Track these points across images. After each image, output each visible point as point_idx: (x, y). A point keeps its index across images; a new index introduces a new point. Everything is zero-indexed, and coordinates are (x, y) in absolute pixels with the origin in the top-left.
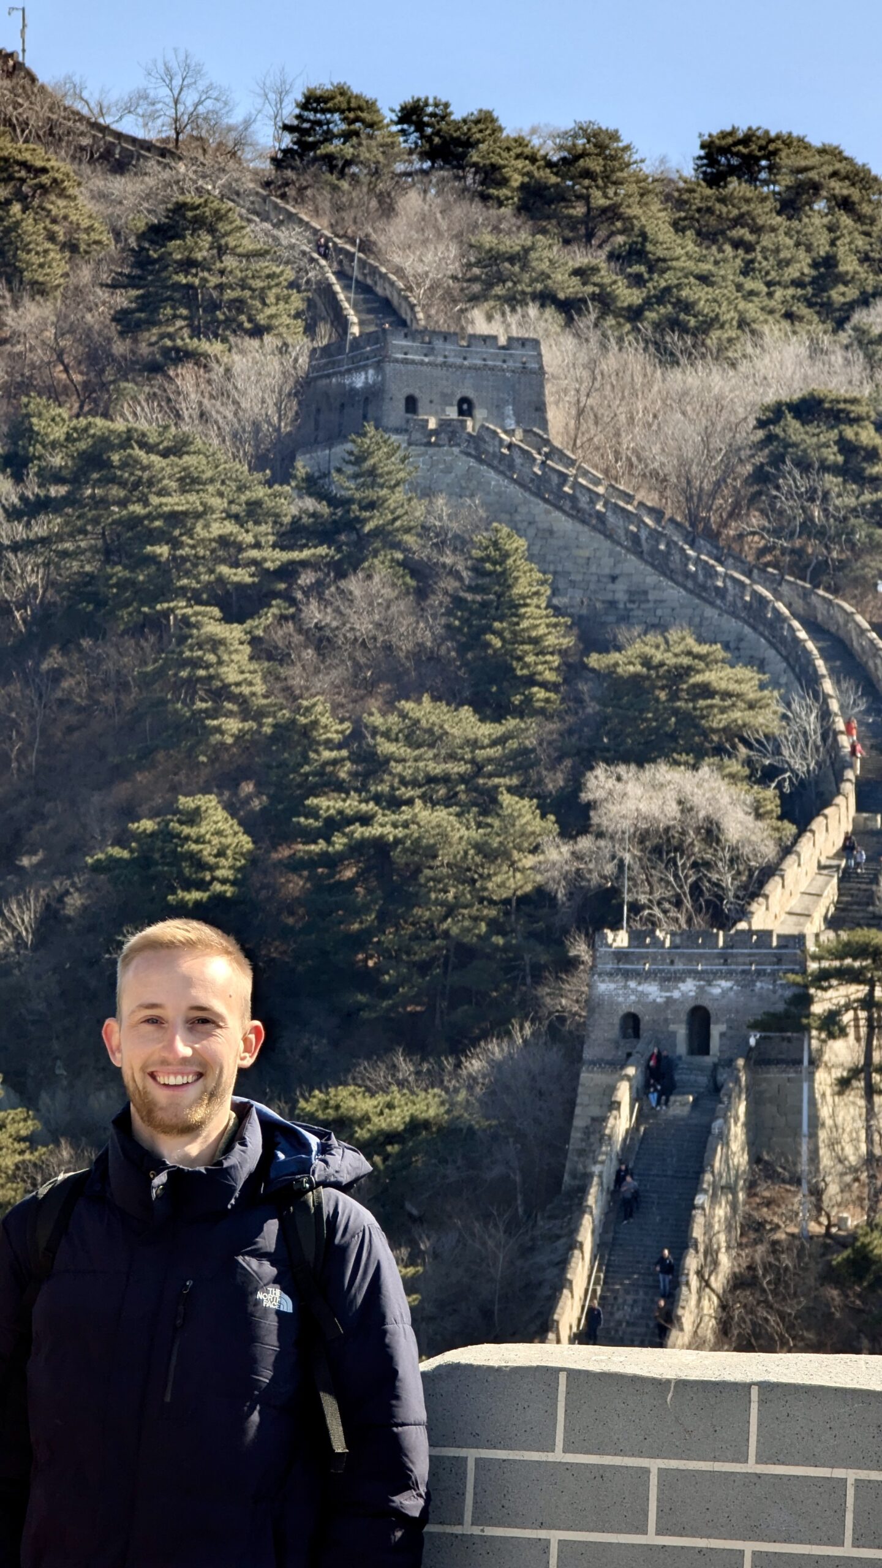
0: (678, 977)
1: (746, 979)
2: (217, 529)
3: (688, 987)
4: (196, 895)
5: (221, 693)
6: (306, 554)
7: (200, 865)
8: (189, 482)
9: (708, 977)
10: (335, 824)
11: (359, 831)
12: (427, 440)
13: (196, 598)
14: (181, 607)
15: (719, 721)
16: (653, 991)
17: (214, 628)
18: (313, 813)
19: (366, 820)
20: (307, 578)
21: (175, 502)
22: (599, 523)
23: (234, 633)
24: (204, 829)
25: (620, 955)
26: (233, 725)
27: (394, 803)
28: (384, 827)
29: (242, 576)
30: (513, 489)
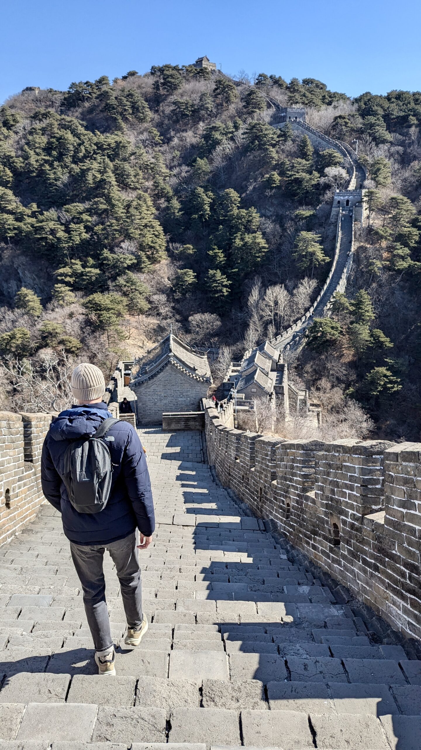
0: (345, 196)
1: (354, 196)
2: (271, 136)
3: (347, 197)
4: (274, 185)
5: (273, 158)
6: (281, 139)
7: (274, 181)
8: (266, 129)
9: (349, 196)
10: (291, 176)
11: (295, 176)
12: (292, 123)
13: (269, 145)
14: (268, 147)
15: (336, 160)
16: (342, 198)
17: (271, 149)
18: (288, 174)
19: (295, 175)
20: (281, 142)
21: (266, 132)
22: (315, 134)
23: (273, 150)
24: (275, 176)
25: (338, 193)
26: (275, 162)
27: (298, 172)
28: (297, 176)
29: (274, 142)
30: (304, 129)
